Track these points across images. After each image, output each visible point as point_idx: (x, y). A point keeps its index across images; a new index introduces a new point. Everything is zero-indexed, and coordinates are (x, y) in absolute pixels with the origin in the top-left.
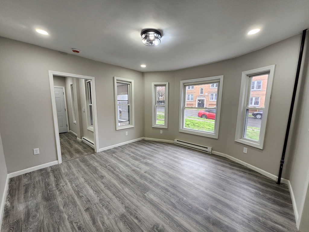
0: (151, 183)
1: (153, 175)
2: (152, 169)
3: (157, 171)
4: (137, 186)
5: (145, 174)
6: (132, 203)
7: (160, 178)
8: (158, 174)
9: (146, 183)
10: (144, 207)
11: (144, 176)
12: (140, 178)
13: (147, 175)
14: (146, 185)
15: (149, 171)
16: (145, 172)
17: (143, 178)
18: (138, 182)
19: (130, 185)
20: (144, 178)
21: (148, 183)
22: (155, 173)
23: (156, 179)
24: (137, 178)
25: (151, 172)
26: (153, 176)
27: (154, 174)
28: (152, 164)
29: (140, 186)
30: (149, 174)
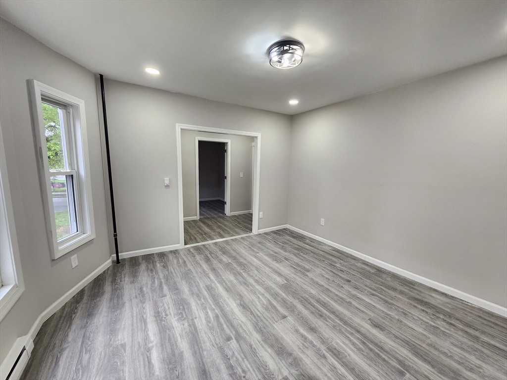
0: (276, 294)
1: (270, 307)
2: (267, 323)
3: (259, 315)
4: (298, 294)
5: (286, 314)
6: (300, 277)
7: (259, 298)
8: (260, 308)
9: (283, 294)
10: (288, 272)
11: (287, 308)
12: (295, 306)
13: (282, 310)
14: (284, 293)
15: (276, 320)
16: (285, 317)
17: (289, 304)
18: (298, 299)
19: (310, 297)
20: (287, 304)
21: (281, 295)
22: (264, 311)
23: (266, 297)
24: (300, 307)
25: (273, 315)
26: (271, 304)
27: (267, 309)
28: (264, 341)
29: (294, 292)
30: (277, 310)
